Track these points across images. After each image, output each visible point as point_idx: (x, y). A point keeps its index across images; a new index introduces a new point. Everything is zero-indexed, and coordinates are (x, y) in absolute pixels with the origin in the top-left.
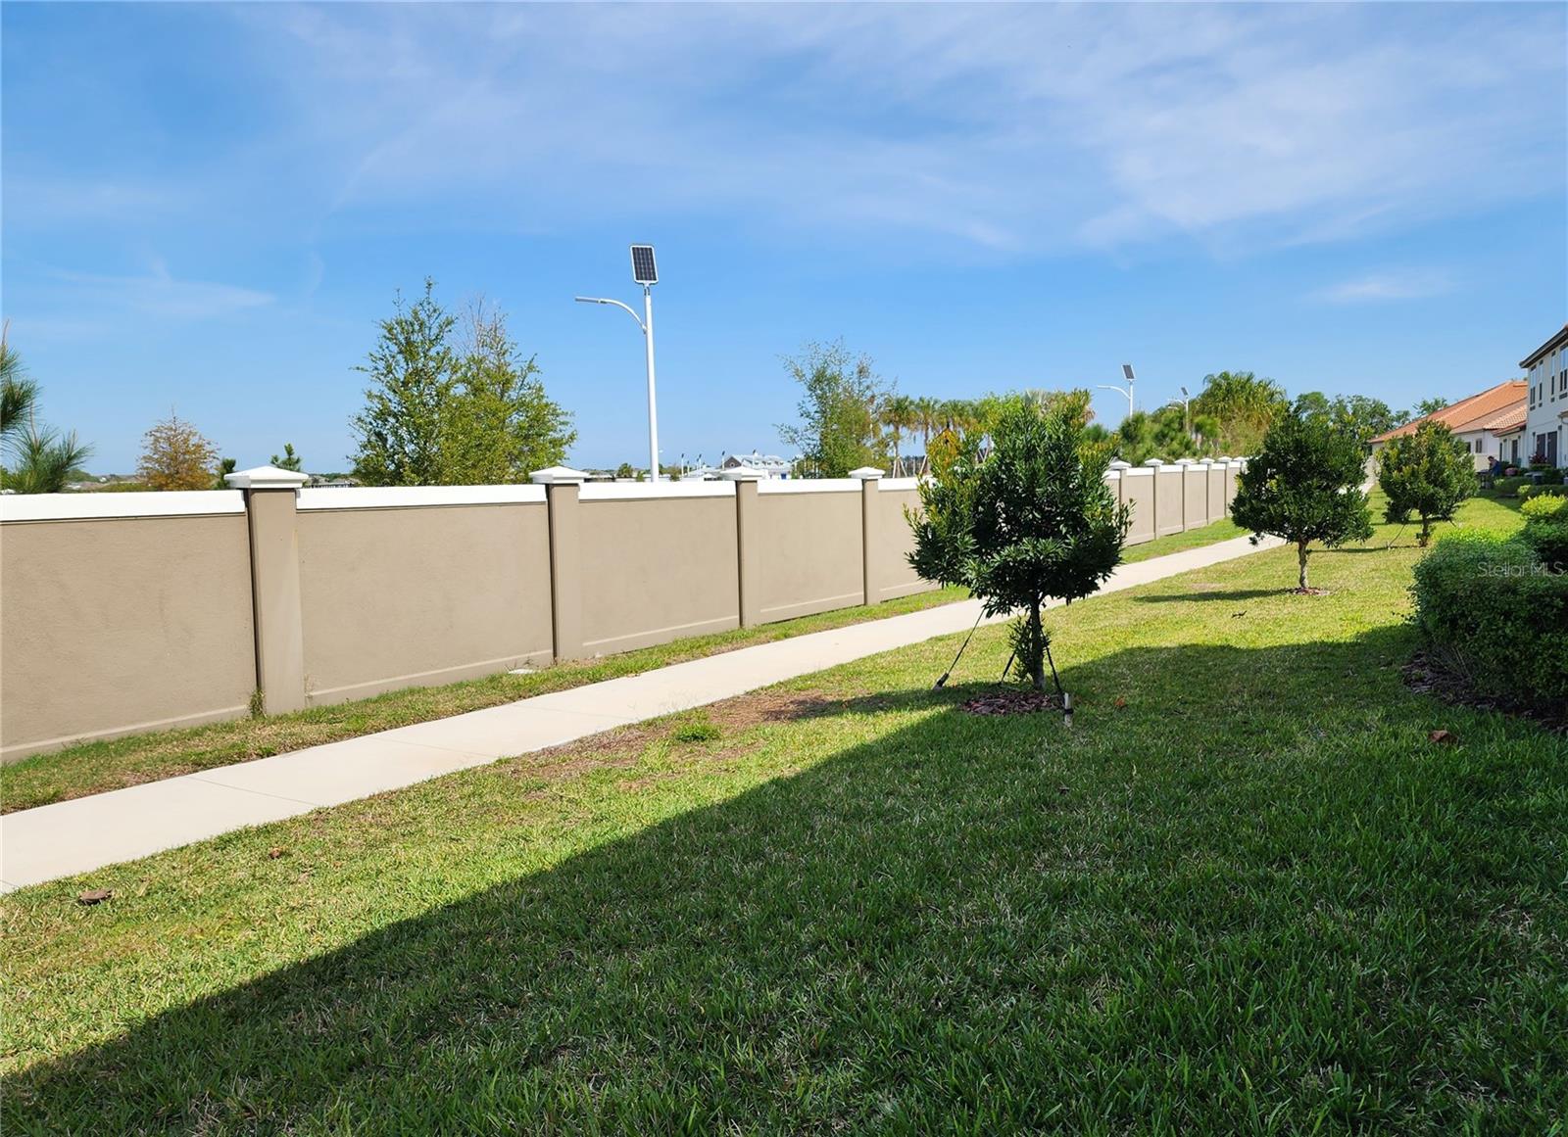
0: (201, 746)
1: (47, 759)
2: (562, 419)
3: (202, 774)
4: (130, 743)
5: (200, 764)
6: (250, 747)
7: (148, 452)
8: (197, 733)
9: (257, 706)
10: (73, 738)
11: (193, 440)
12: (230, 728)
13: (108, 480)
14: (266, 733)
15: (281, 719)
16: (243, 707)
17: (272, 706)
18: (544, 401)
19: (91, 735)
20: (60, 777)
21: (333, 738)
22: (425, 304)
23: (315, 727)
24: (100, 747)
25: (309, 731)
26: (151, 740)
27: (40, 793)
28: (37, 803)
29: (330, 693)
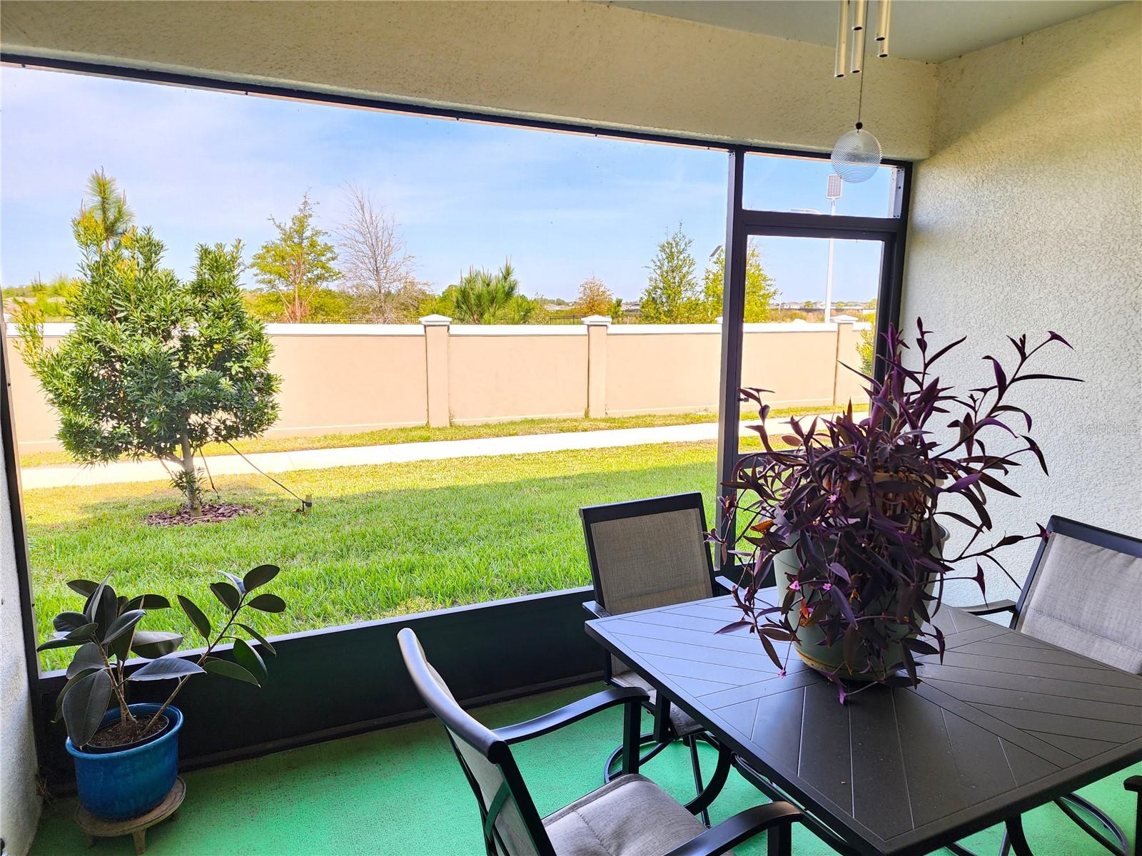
0: (565, 425)
1: (515, 423)
2: (769, 283)
3: (562, 434)
4: (543, 421)
5: (562, 431)
6: (579, 428)
7: (581, 295)
8: (564, 421)
9: (587, 414)
10: (525, 417)
11: (602, 289)
12: (576, 420)
13: (573, 305)
14: (586, 424)
15: (595, 420)
16: (581, 414)
17: (592, 415)
18: (761, 272)
19: (530, 417)
20: (518, 429)
21: (609, 428)
22: (678, 234)
23: (604, 424)
24: (533, 421)
25: (602, 425)
26: (550, 421)
27: (511, 432)
28: (510, 435)
29: (614, 413)
